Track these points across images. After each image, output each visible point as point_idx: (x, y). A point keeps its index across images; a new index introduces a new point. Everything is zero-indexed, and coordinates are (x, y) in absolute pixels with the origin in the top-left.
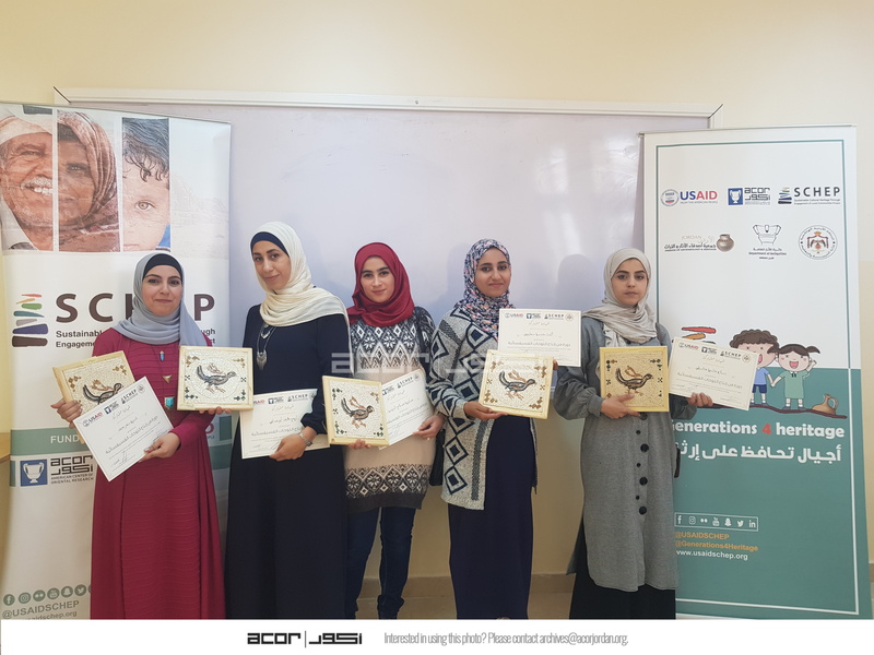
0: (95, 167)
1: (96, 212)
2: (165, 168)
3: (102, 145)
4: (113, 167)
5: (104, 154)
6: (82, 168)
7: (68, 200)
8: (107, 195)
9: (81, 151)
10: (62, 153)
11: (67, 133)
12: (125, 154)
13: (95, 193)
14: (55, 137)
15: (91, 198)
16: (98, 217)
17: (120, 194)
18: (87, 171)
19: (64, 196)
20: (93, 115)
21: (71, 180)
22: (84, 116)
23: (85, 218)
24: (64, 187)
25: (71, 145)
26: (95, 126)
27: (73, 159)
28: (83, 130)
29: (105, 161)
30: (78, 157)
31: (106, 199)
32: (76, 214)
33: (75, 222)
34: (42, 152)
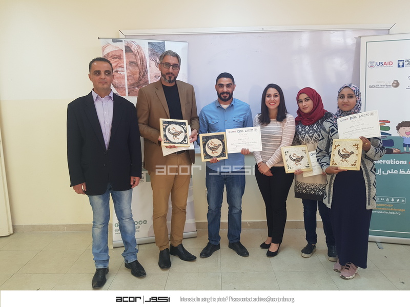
0: (139, 63)
1: (141, 80)
3: (141, 53)
4: (146, 63)
5: (142, 57)
6: (134, 63)
7: (130, 76)
8: (144, 74)
9: (134, 56)
10: (127, 57)
11: (128, 49)
12: (150, 57)
13: (140, 73)
14: (124, 51)
15: (138, 75)
16: (141, 82)
17: (148, 73)
18: (136, 64)
19: (129, 74)
20: (137, 41)
21: (131, 68)
22: (134, 42)
23: (137, 83)
24: (129, 71)
25: (130, 54)
26: (138, 46)
27: (131, 60)
28: (134, 48)
29: (143, 60)
30: (133, 59)
31: (144, 75)
32: (133, 82)
33: (133, 84)
34: (120, 57)
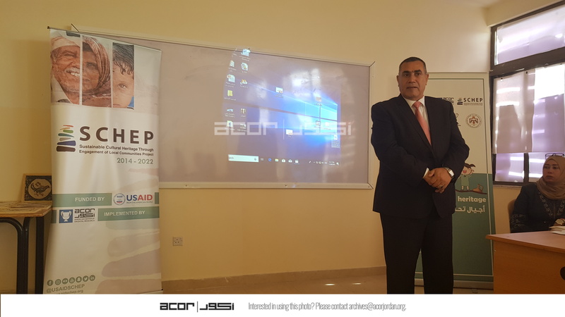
0: (100, 65)
1: (100, 87)
2: (132, 69)
3: (104, 55)
4: (109, 67)
5: (104, 59)
6: (94, 65)
7: (87, 80)
8: (106, 79)
9: (93, 57)
10: (84, 56)
11: (87, 47)
12: (114, 60)
13: (100, 78)
14: (81, 48)
15: (98, 80)
16: (101, 90)
17: (111, 79)
18: (97, 68)
19: (85, 78)
20: (100, 40)
21: (88, 71)
22: (95, 39)
23: (95, 90)
24: (85, 74)
25: (89, 53)
26: (101, 45)
27: (90, 60)
28: (95, 46)
29: (105, 62)
30: (92, 60)
31: (105, 81)
32: (90, 88)
33: (90, 91)
34: (75, 55)
